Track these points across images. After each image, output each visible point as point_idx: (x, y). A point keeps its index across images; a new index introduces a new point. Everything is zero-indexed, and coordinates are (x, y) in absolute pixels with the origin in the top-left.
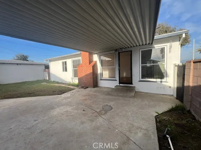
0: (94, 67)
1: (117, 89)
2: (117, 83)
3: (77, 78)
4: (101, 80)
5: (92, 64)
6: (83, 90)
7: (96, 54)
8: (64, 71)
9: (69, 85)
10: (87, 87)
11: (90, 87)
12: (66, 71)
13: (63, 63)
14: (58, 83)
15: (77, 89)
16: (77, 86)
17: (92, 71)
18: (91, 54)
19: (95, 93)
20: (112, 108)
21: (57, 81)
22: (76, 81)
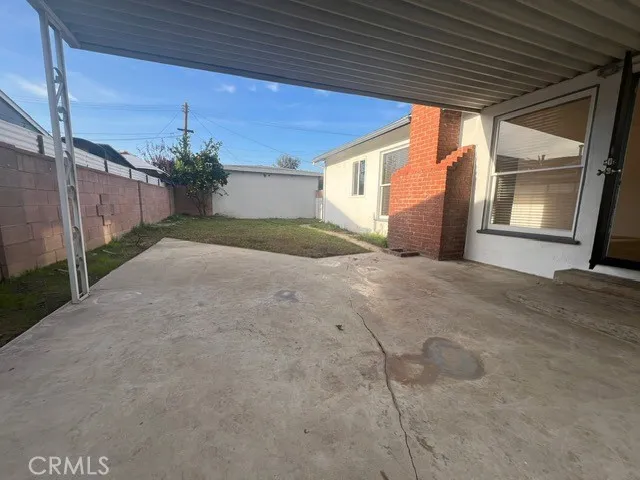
0: (460, 173)
1: (566, 285)
2: (578, 259)
3: (387, 217)
4: (484, 231)
5: (451, 159)
6: (395, 258)
7: (478, 111)
8: (355, 193)
9: (361, 238)
10: (417, 254)
11: (429, 254)
12: (361, 192)
13: (356, 165)
14: (337, 229)
16: (384, 245)
17: (442, 189)
18: (452, 118)
19: (432, 280)
22: (382, 230)
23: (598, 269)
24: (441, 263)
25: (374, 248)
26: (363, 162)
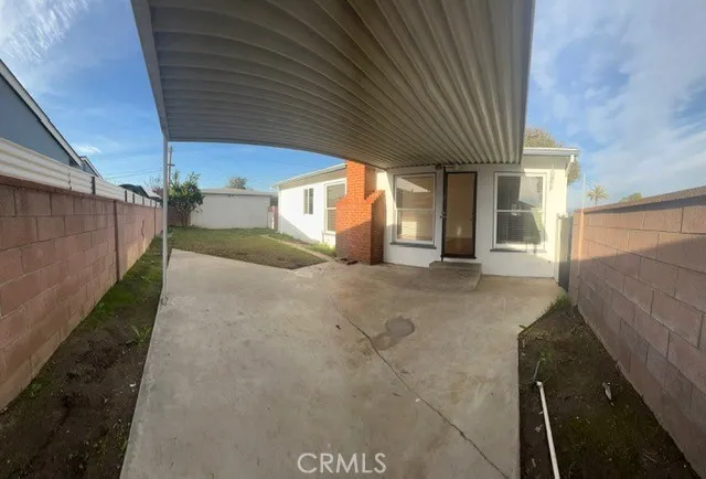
0: (378, 207)
1: (434, 271)
2: (435, 255)
3: (334, 233)
4: (394, 243)
5: (373, 197)
6: (344, 266)
7: (385, 169)
8: (306, 212)
9: (315, 250)
10: (356, 262)
11: (363, 261)
12: (311, 212)
13: (306, 191)
14: (291, 239)
15: (331, 262)
16: (333, 254)
17: (369, 218)
18: (370, 170)
19: (371, 281)
20: (413, 329)
21: (290, 234)
22: (331, 242)
23: (445, 259)
24: (372, 267)
25: (327, 258)
26: (311, 190)
